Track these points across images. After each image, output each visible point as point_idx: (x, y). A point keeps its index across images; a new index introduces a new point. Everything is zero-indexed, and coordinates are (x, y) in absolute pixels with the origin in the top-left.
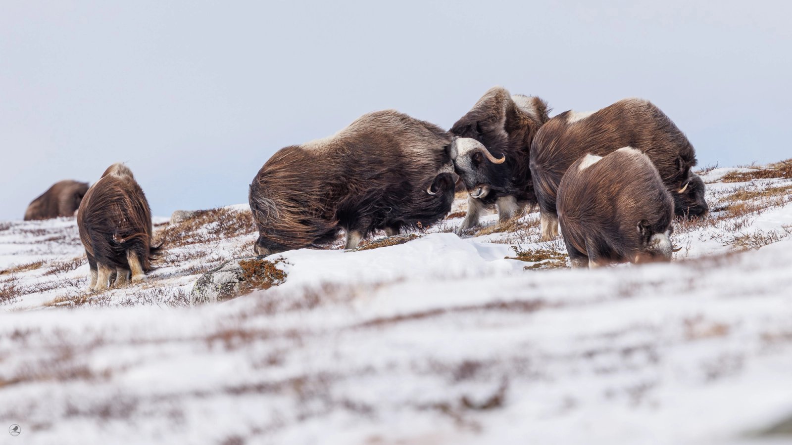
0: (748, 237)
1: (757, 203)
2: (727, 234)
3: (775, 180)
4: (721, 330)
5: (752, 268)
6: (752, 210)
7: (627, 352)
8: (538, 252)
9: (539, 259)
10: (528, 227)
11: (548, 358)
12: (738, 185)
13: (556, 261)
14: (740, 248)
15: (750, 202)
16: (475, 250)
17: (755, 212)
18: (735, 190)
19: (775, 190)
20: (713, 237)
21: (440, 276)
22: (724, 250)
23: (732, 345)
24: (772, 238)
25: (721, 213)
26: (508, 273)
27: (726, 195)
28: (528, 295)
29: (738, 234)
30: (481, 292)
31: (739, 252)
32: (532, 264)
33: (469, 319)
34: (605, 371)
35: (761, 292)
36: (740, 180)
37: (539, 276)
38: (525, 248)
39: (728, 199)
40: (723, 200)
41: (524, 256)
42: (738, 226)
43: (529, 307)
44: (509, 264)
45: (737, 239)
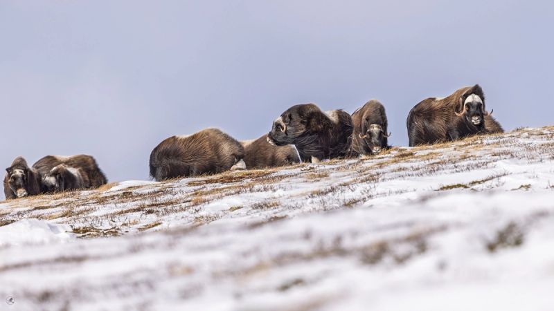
0: (203, 217)
1: (207, 197)
2: (190, 215)
3: (217, 184)
4: (189, 271)
5: (206, 234)
6: (204, 201)
7: (136, 284)
8: (84, 228)
9: (85, 232)
10: (78, 214)
11: (91, 288)
12: (196, 188)
13: (95, 233)
14: (198, 223)
15: (204, 197)
16: (48, 228)
17: (207, 203)
18: (195, 191)
19: (217, 190)
20: (183, 217)
21: (28, 244)
22: (188, 225)
23: (196, 279)
24: (217, 217)
25: (187, 204)
26: (67, 241)
27: (189, 194)
28: (79, 253)
29: (197, 215)
30: (52, 252)
31: (198, 225)
32: (81, 235)
33: (45, 267)
34: (123, 295)
35: (211, 248)
36: (197, 185)
37: (85, 242)
38: (77, 226)
39: (191, 195)
40: (188, 196)
41: (76, 231)
42: (197, 211)
43: (79, 260)
44: (67, 235)
45: (196, 218)
